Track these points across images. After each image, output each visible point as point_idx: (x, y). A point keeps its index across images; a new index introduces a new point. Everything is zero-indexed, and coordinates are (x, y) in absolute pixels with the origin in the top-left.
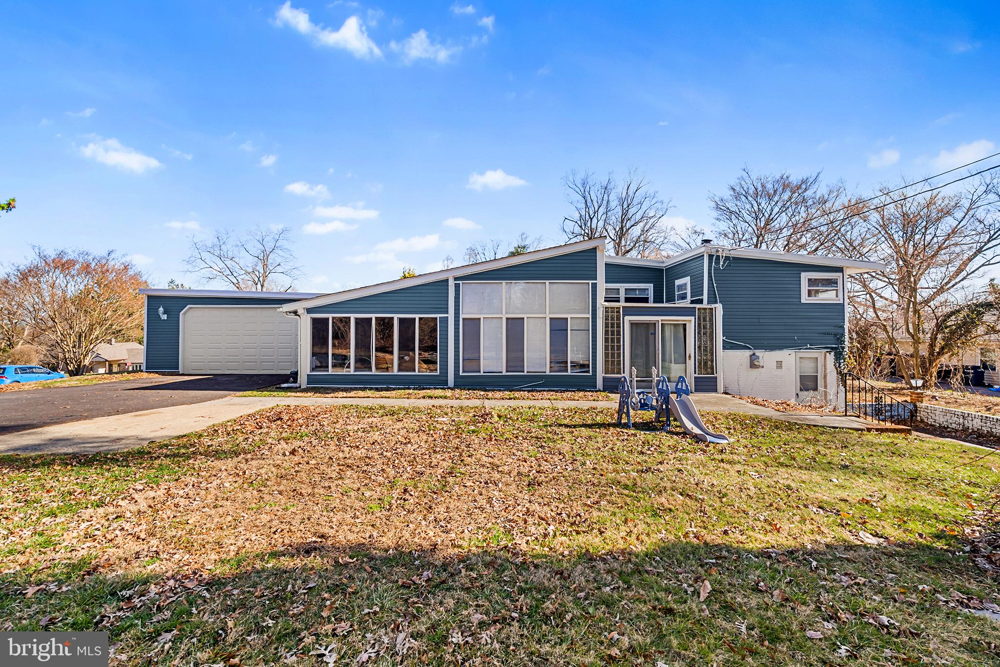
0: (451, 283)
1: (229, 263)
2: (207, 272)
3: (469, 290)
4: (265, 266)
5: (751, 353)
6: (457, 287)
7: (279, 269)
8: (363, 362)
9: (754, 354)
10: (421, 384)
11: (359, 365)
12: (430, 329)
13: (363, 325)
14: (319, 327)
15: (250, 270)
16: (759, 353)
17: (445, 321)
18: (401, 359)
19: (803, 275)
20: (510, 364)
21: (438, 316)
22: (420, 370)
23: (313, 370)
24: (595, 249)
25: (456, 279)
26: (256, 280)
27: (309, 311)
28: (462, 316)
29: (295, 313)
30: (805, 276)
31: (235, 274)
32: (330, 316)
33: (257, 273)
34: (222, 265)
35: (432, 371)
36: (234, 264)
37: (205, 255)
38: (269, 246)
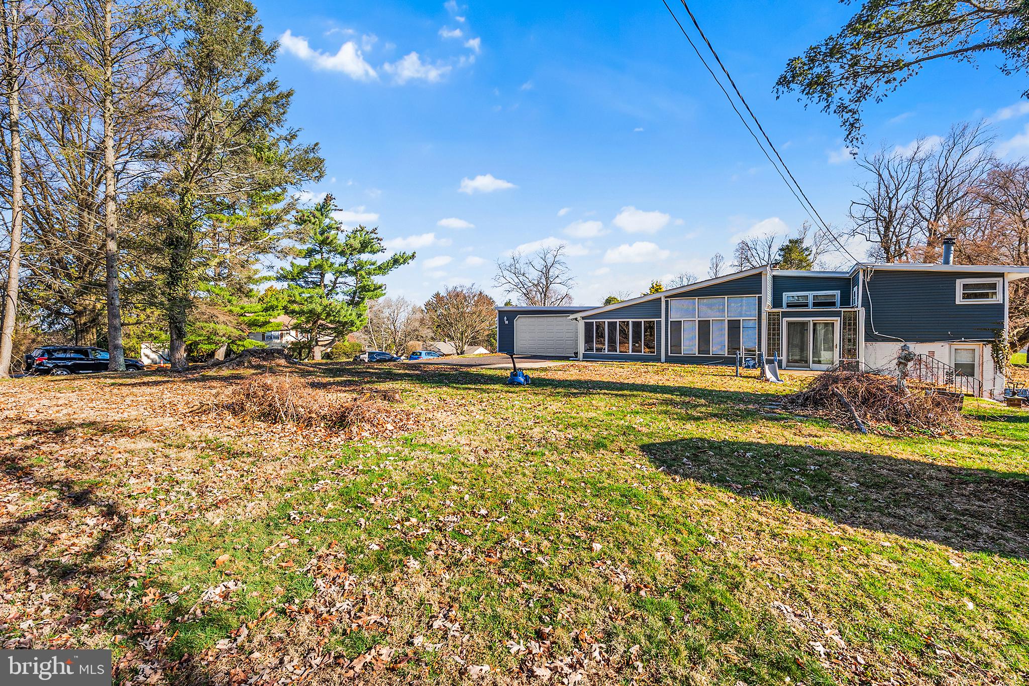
0: (663, 300)
1: (521, 278)
2: (507, 287)
3: (674, 304)
4: (547, 278)
5: (903, 344)
6: (667, 302)
7: (557, 280)
8: (612, 347)
9: (905, 345)
10: (644, 359)
11: (610, 348)
12: (650, 327)
13: (612, 326)
14: (588, 326)
15: (536, 283)
16: (909, 344)
17: (659, 323)
18: (633, 345)
19: (958, 281)
20: (701, 349)
21: (655, 320)
22: (644, 351)
23: (586, 351)
24: (760, 273)
25: (666, 297)
26: (541, 291)
27: (583, 318)
28: (670, 320)
29: (576, 319)
30: (959, 283)
31: (526, 287)
32: (594, 321)
33: (541, 285)
34: (517, 280)
35: (651, 352)
36: (525, 278)
37: (506, 273)
38: (550, 261)
